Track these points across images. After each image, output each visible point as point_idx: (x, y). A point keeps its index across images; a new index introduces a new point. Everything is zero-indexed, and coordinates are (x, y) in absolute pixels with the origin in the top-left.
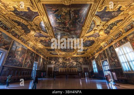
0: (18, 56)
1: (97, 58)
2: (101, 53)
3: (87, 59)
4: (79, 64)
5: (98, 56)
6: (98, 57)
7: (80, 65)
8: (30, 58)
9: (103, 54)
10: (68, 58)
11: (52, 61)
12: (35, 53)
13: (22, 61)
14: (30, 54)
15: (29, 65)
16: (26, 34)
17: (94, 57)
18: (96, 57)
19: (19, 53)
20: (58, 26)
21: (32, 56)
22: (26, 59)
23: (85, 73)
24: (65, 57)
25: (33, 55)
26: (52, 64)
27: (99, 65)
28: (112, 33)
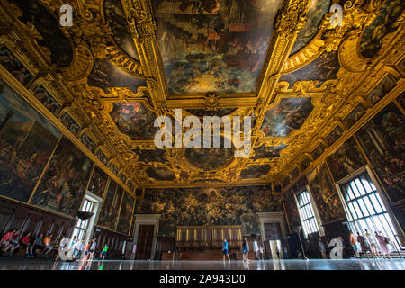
0: (11, 150)
1: (317, 180)
2: (337, 153)
3: (274, 193)
4: (247, 212)
5: (323, 168)
6: (321, 173)
7: (251, 214)
8: (71, 175)
9: (347, 153)
10: (209, 191)
11: (154, 201)
12: (92, 163)
13: (28, 175)
14: (71, 159)
15: (61, 201)
16: (59, 72)
17: (305, 178)
18: (312, 176)
19: (22, 140)
20: (177, 11)
21: (81, 170)
22: (50, 174)
23: (271, 242)
24: (199, 188)
25: (85, 168)
26: (154, 212)
27: (325, 205)
28: (389, 52)
